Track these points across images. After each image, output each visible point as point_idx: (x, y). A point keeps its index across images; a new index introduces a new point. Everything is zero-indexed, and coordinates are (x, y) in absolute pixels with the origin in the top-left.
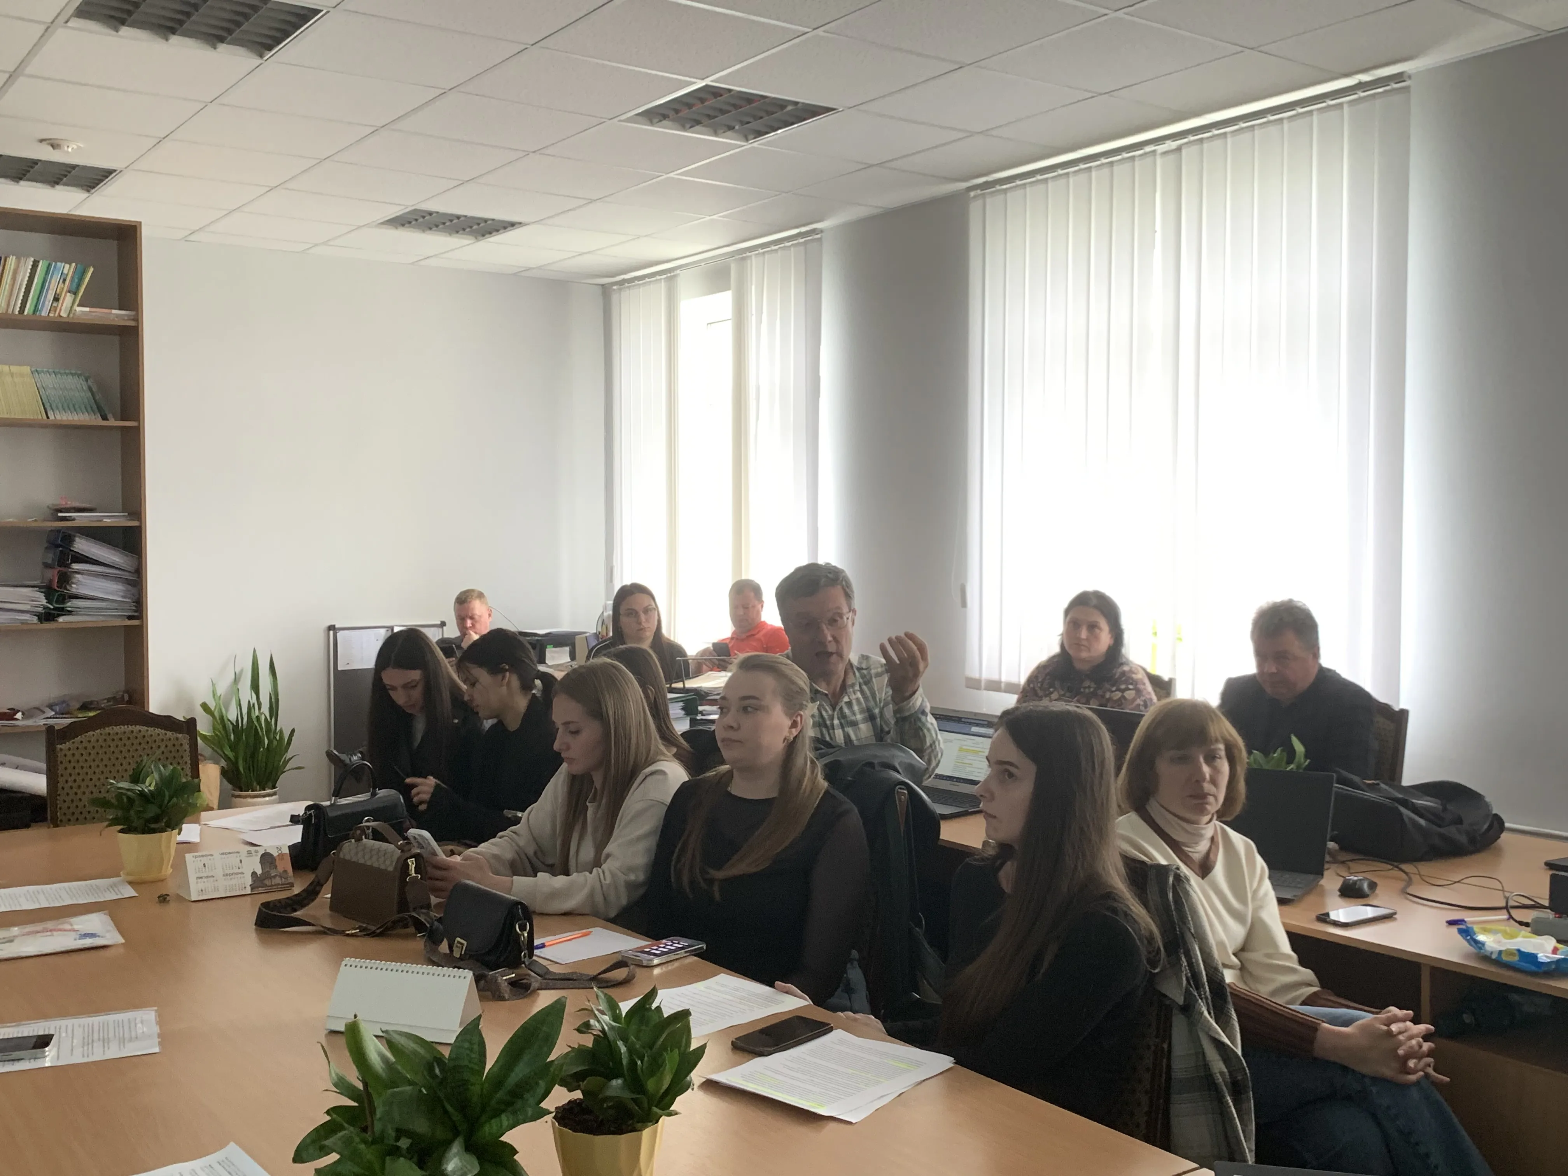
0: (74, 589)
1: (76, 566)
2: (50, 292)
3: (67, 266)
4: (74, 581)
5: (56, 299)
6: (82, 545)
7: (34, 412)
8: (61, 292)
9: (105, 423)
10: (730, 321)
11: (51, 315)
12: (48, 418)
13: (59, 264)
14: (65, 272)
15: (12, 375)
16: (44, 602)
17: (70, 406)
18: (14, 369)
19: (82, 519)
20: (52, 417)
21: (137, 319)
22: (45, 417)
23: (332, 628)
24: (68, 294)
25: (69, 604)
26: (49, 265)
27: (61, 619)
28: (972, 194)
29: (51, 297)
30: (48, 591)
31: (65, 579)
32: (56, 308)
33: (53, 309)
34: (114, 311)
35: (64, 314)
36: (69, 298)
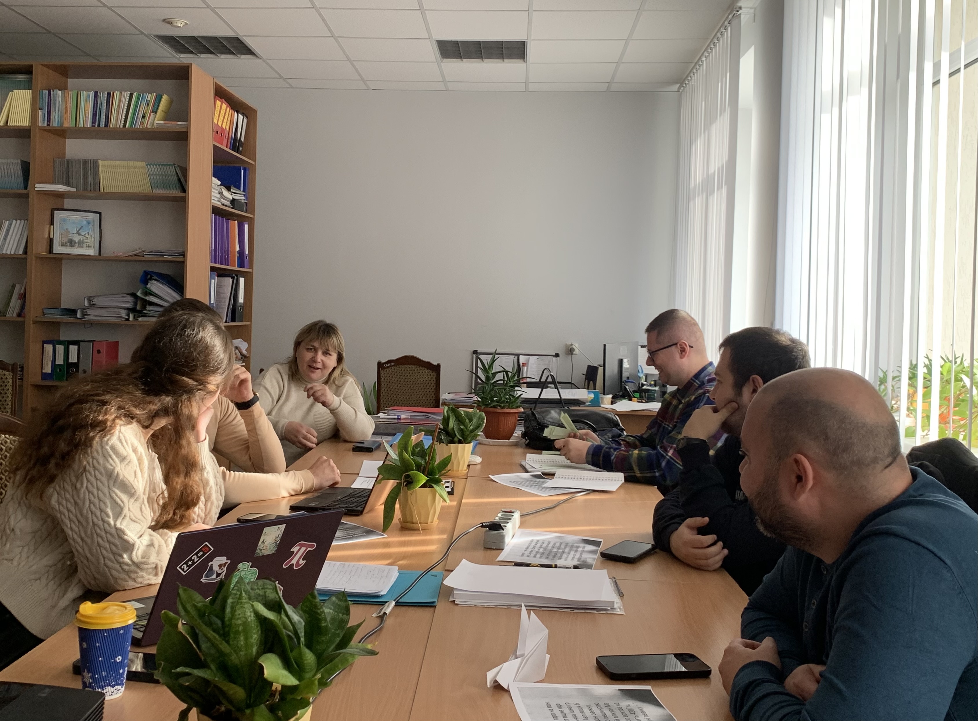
2: (140, 112)
3: (150, 97)
5: (144, 117)
7: (145, 189)
8: (147, 112)
11: (141, 127)
13: (146, 94)
15: (135, 167)
17: (165, 185)
18: (136, 163)
20: (155, 192)
21: (188, 126)
22: (151, 192)
24: (151, 113)
26: (140, 96)
29: (140, 116)
32: (144, 122)
34: (179, 123)
35: (148, 126)
36: (153, 116)
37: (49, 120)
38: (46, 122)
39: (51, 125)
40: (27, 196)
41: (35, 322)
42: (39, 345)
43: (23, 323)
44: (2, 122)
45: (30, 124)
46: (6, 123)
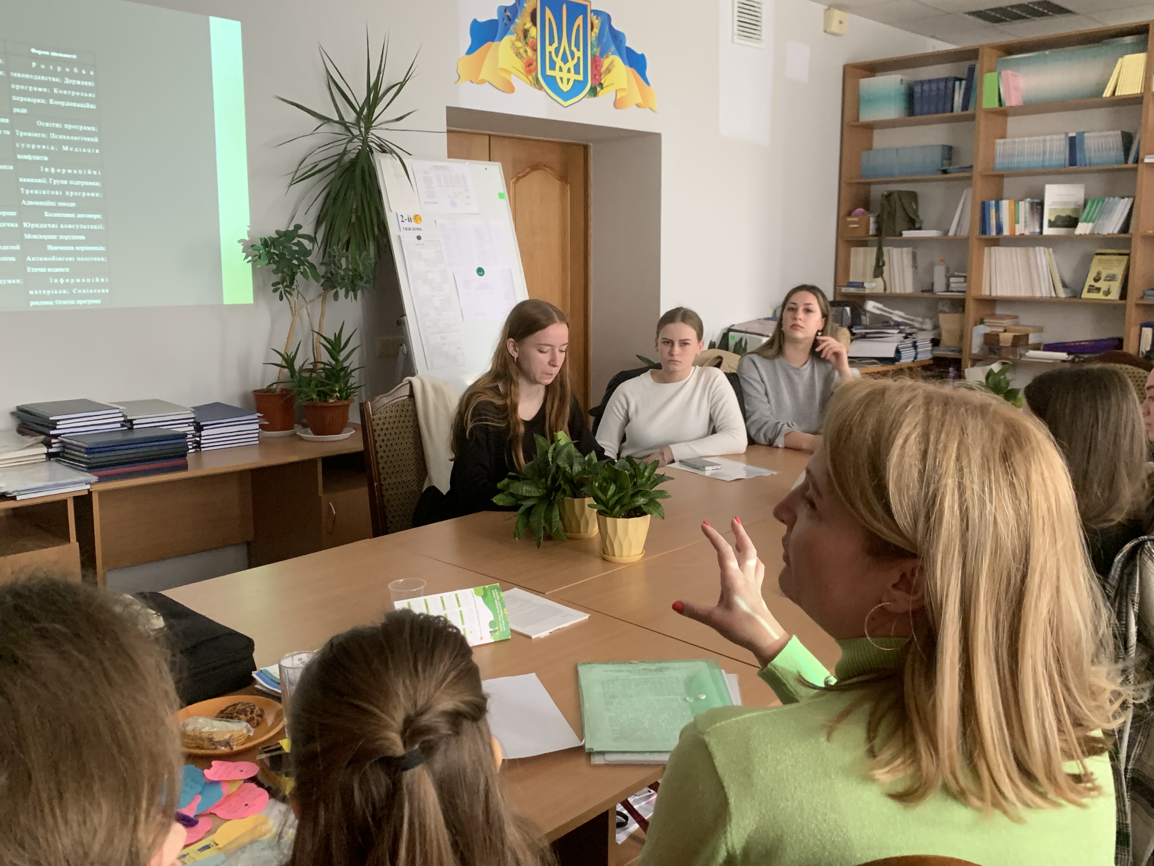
40: (1135, 170)
41: (1137, 305)
42: (1137, 329)
43: (1124, 307)
44: (1107, 93)
45: (1142, 91)
46: (1114, 92)
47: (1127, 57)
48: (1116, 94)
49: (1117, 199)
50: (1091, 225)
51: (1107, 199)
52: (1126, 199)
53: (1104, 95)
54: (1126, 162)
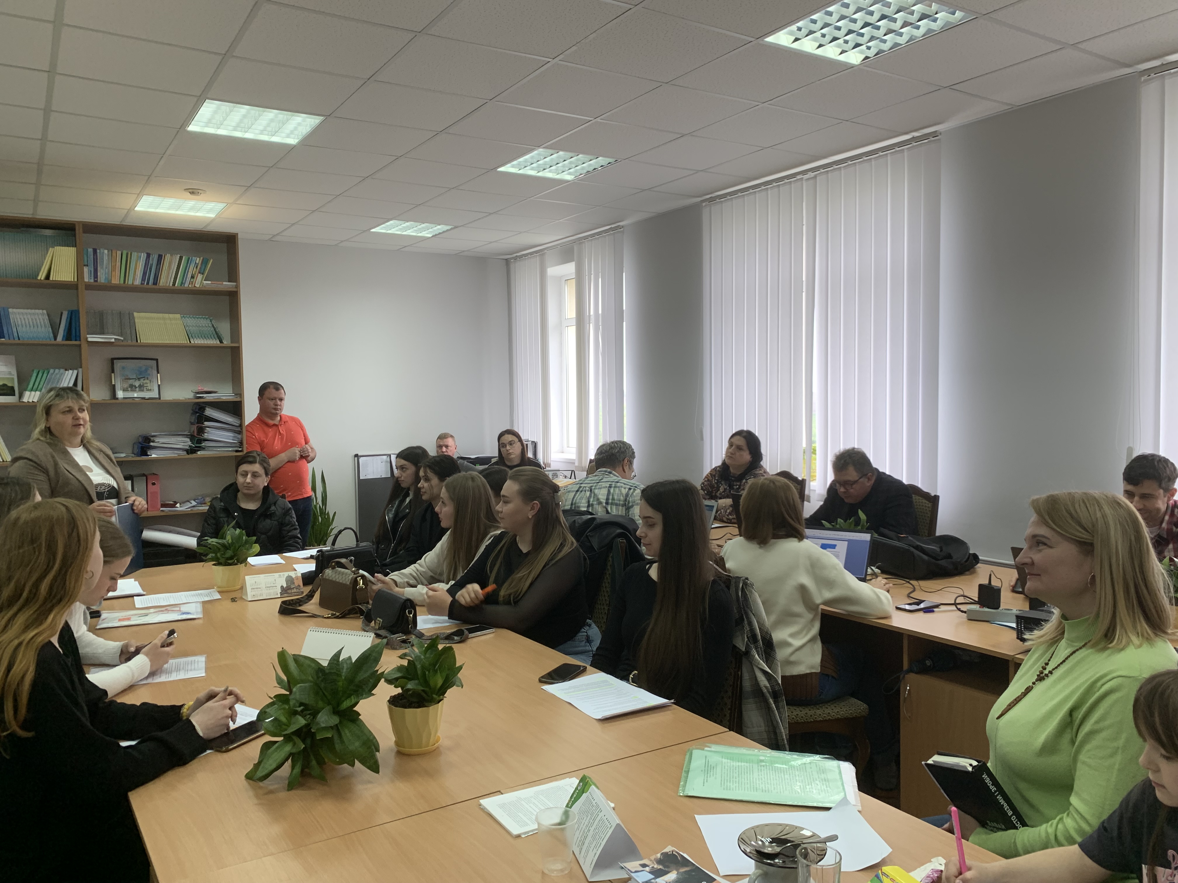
0: (206, 436)
1: (206, 423)
2: (189, 273)
3: (198, 259)
4: (206, 431)
5: (192, 277)
6: (209, 412)
7: (182, 340)
8: (195, 274)
9: (222, 345)
10: (574, 279)
11: (190, 286)
12: (190, 342)
13: (194, 258)
14: (197, 262)
15: (170, 319)
16: (190, 443)
17: (203, 336)
18: (171, 316)
19: (209, 398)
20: (192, 342)
21: (238, 286)
22: (189, 342)
23: (356, 456)
24: (199, 274)
25: (203, 444)
26: (189, 259)
27: (199, 453)
28: (704, 204)
29: (189, 276)
30: (192, 437)
31: (201, 430)
32: (192, 282)
33: (191, 283)
34: (224, 283)
35: (197, 285)
36: (200, 276)
37: (96, 276)
38: (93, 277)
39: (99, 281)
40: (77, 347)
44: (42, 276)
45: (76, 280)
46: (48, 277)
47: (58, 248)
48: (51, 279)
49: (62, 371)
50: (38, 393)
51: (52, 371)
52: (71, 371)
53: (39, 278)
54: (55, 339)
